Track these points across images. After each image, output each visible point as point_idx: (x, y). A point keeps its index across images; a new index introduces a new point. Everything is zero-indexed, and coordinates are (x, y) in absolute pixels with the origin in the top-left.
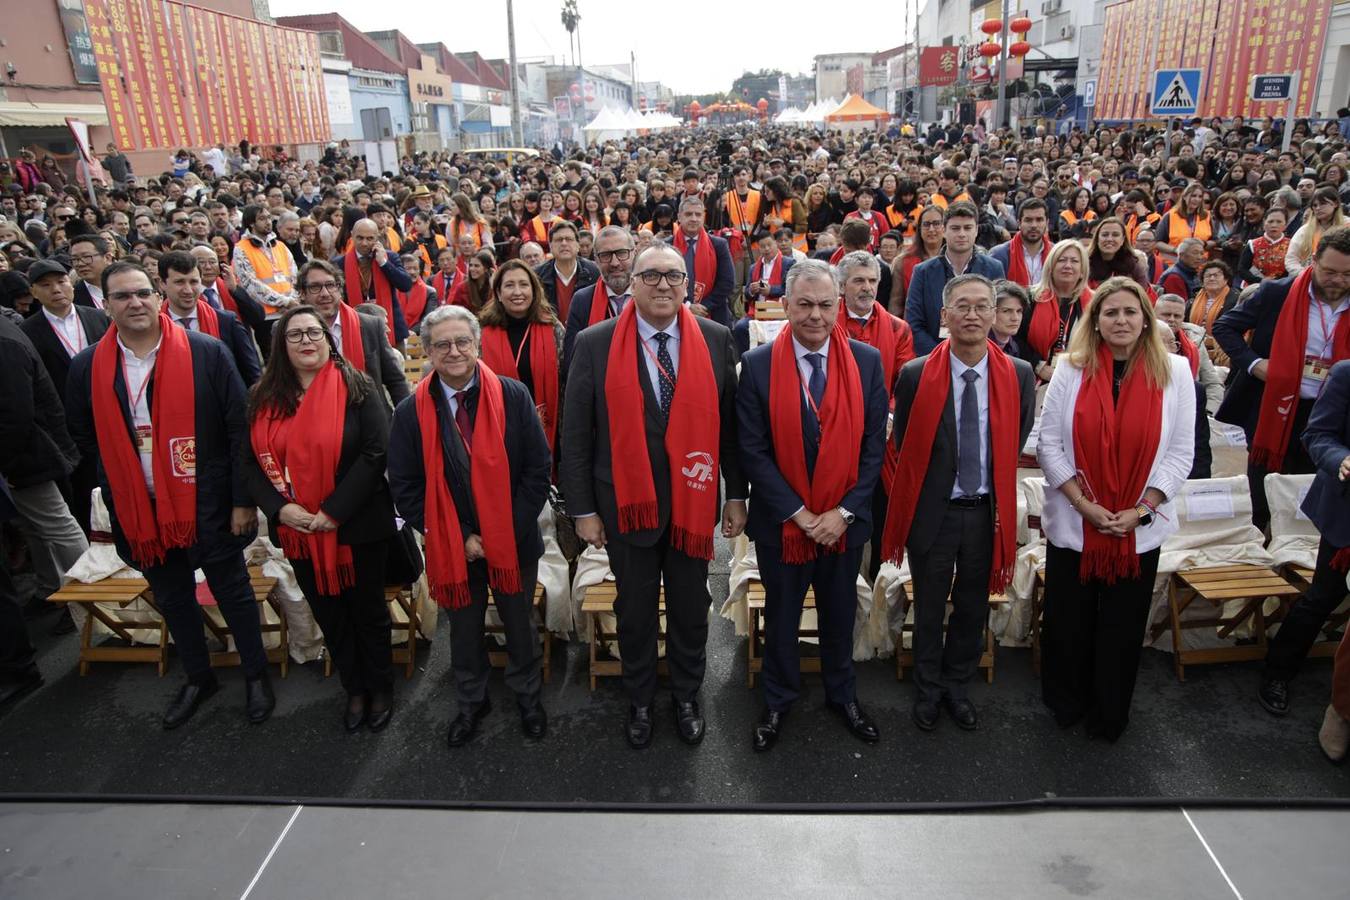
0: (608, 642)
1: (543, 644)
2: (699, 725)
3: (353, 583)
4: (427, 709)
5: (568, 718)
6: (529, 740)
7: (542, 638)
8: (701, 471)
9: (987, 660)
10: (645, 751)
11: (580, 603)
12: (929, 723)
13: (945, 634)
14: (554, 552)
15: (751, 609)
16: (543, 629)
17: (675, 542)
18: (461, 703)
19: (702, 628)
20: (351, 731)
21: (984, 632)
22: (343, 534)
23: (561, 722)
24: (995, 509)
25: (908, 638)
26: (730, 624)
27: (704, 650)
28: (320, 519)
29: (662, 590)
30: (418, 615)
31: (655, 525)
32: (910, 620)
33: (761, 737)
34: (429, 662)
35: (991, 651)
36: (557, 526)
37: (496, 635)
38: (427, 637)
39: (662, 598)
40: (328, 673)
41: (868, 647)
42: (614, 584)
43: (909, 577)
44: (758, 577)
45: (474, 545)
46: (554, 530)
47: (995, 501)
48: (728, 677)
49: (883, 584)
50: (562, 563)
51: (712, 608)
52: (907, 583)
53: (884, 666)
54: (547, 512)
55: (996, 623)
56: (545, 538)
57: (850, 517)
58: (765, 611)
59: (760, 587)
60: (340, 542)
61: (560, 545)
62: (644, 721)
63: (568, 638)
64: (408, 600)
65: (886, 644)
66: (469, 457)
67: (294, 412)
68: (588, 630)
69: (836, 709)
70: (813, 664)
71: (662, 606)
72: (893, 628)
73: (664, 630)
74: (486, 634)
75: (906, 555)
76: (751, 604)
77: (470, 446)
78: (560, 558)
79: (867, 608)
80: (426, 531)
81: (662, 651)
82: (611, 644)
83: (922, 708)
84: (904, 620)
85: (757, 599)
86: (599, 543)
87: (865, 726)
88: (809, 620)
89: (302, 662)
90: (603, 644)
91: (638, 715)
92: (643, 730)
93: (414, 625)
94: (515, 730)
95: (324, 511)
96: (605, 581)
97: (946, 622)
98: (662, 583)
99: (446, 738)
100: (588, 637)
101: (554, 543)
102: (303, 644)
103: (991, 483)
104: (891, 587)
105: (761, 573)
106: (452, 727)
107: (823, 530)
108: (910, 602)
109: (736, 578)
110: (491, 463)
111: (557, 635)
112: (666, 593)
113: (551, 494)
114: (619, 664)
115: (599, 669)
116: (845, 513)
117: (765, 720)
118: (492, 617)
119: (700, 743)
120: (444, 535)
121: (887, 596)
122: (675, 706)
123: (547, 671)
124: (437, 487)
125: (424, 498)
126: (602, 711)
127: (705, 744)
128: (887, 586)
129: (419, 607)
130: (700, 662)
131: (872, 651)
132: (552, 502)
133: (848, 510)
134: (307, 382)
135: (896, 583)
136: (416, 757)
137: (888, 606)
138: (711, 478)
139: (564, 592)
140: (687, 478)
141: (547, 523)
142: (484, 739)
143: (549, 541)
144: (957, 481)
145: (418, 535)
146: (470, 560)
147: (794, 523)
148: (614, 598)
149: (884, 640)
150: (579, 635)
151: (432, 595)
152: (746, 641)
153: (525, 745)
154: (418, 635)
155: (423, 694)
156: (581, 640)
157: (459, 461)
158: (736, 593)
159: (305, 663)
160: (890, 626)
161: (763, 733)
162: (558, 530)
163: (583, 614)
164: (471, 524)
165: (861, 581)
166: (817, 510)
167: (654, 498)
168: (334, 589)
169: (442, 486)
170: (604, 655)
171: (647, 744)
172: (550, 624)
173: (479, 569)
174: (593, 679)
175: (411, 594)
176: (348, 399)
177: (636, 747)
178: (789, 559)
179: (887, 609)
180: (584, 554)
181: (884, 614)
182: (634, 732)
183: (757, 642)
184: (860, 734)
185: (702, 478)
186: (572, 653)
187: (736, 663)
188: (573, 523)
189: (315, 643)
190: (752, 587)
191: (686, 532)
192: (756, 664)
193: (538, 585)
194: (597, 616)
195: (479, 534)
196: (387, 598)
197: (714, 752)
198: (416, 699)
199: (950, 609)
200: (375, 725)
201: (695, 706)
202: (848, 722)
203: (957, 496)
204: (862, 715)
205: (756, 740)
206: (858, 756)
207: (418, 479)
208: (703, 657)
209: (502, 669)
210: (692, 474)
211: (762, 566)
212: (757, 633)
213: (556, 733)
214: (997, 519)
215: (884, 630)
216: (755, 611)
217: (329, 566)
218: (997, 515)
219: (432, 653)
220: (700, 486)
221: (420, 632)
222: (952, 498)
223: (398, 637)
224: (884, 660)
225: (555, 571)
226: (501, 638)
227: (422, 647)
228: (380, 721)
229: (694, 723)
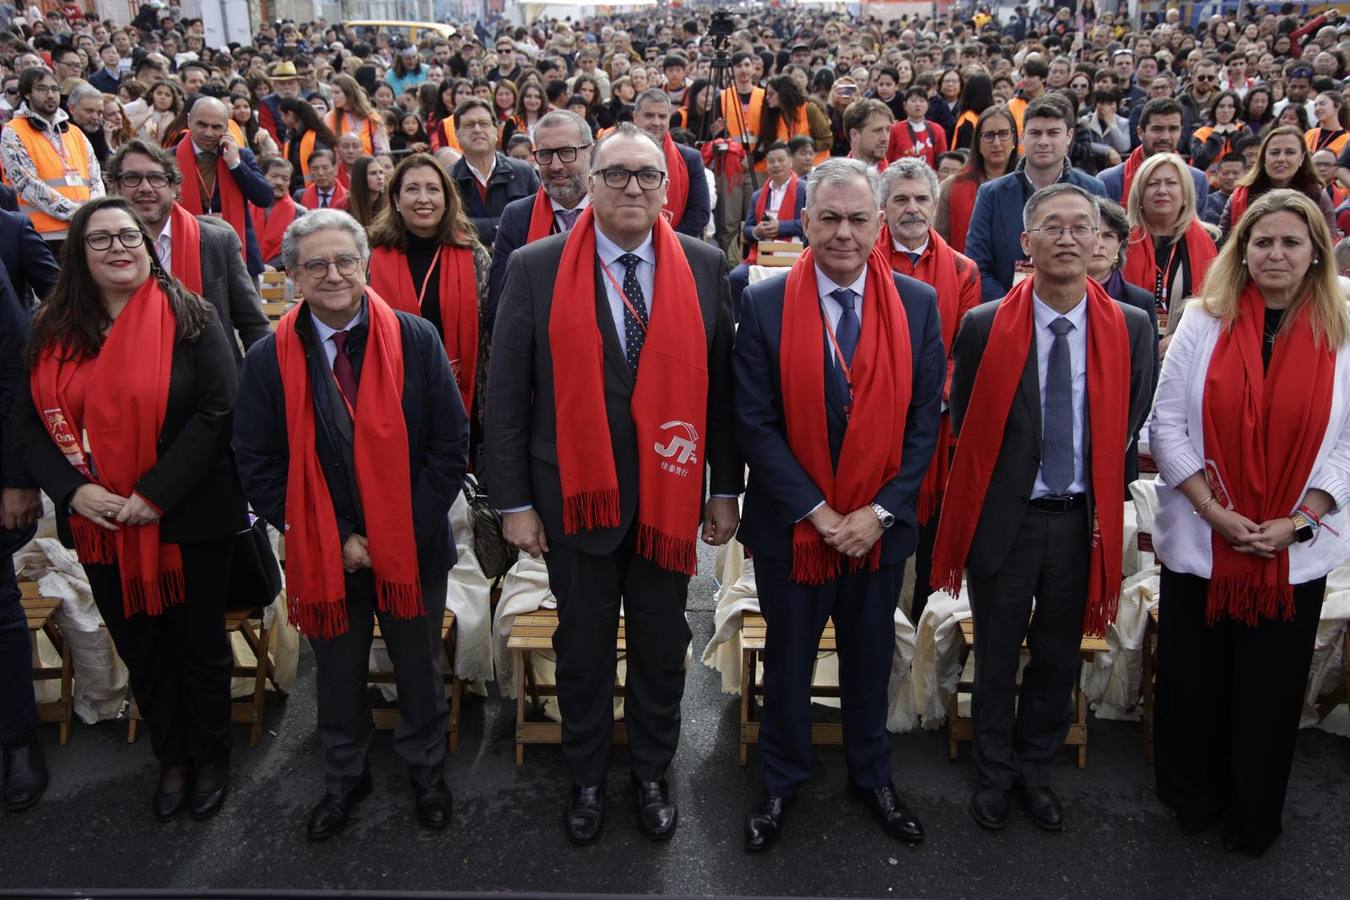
0: (542, 698)
1: (450, 701)
2: (668, 814)
3: (182, 597)
4: (278, 788)
5: (482, 803)
6: (426, 833)
7: (449, 691)
8: (680, 449)
9: (1077, 735)
10: (592, 849)
11: (506, 639)
12: (994, 819)
13: (1017, 698)
14: (469, 567)
15: (745, 650)
16: (450, 679)
17: (643, 547)
18: (329, 779)
19: (678, 673)
20: (162, 819)
21: (1073, 697)
22: (167, 527)
23: (472, 809)
24: (1094, 514)
25: (965, 703)
26: (716, 675)
27: (677, 709)
28: (133, 506)
29: (622, 622)
30: (270, 656)
31: (616, 524)
32: (968, 677)
33: (756, 832)
34: (284, 723)
35: (1082, 722)
36: (475, 531)
37: (380, 685)
38: (281, 687)
39: (621, 632)
40: (131, 738)
41: (907, 713)
42: (556, 613)
43: (969, 614)
44: (757, 609)
45: (356, 549)
46: (472, 536)
47: (1094, 503)
48: (711, 749)
49: (931, 623)
50: (482, 583)
51: (690, 651)
52: (965, 621)
53: (932, 738)
54: (460, 509)
55: (1090, 683)
56: (459, 547)
57: (888, 519)
58: (767, 655)
59: (761, 621)
60: (163, 540)
61: (479, 558)
62: (590, 807)
63: (485, 692)
64: (257, 632)
65: (933, 709)
66: (352, 423)
67: (97, 351)
68: (515, 679)
69: (862, 796)
70: (832, 734)
71: (621, 644)
72: (944, 685)
73: (622, 682)
74: (370, 684)
75: (964, 582)
76: (745, 644)
77: (354, 409)
78: (476, 576)
79: (907, 656)
80: (287, 527)
81: (619, 711)
82: (547, 701)
83: (985, 798)
84: (960, 675)
85: (754, 637)
86: (536, 549)
87: (904, 821)
88: (826, 671)
89: (93, 723)
90: (535, 701)
91: (582, 798)
92: (590, 819)
93: (264, 670)
94: (406, 818)
95: (142, 494)
96: (541, 608)
97: (1019, 680)
98: (622, 613)
99: (305, 829)
100: (515, 690)
101: (470, 554)
102: (96, 696)
103: (1088, 477)
104: (941, 627)
105: (761, 604)
106: (315, 812)
107: (851, 534)
108: (968, 647)
109: (725, 609)
110: (383, 433)
111: (469, 688)
112: (627, 627)
113: (468, 485)
114: (559, 728)
115: (530, 734)
116: (881, 512)
117: (763, 808)
118: (378, 659)
119: (670, 838)
120: (313, 535)
121: (937, 639)
122: (636, 787)
123: (454, 737)
124: (305, 466)
125: (286, 482)
126: (532, 794)
127: (676, 841)
128: (936, 626)
129: (273, 641)
130: (673, 724)
131: (914, 719)
132: (468, 497)
133: (886, 509)
134: (116, 308)
135: (949, 621)
136: (260, 856)
137: (939, 653)
138: (694, 460)
139: (482, 623)
140: (661, 458)
141: (462, 526)
142: (362, 830)
143: (463, 551)
144: (1039, 474)
145: (275, 536)
146: (351, 571)
147: (810, 525)
148: (552, 631)
149: (930, 702)
150: (502, 687)
151: (293, 620)
152: (736, 702)
153: (420, 838)
154: (268, 685)
155: (272, 768)
156: (505, 695)
157: (336, 428)
158: (724, 629)
159: (97, 724)
160: (939, 683)
161: (759, 826)
162: (476, 537)
163: (508, 653)
164: (352, 520)
165: (900, 616)
166: (843, 509)
167: (615, 484)
168: (154, 606)
169: (312, 464)
170: (536, 714)
171: (594, 839)
172: (460, 670)
173: (362, 583)
174: (520, 749)
175: (262, 624)
176: (176, 336)
177: (577, 843)
178: (801, 576)
179: (936, 658)
180: (513, 571)
181: (932, 666)
182: (577, 821)
183: (752, 702)
184: (896, 833)
185: (682, 459)
186: (491, 713)
187: (722, 730)
188: (498, 523)
189: (115, 695)
190: (747, 621)
191: (658, 535)
192: (751, 731)
193: (446, 613)
194: (527, 655)
195: (364, 534)
196: (227, 627)
197: (690, 853)
198: (262, 774)
199: (1025, 661)
200: (200, 810)
201: (664, 787)
202: (879, 814)
203: (1040, 495)
204: (899, 806)
205: (749, 836)
206: (893, 861)
207: (279, 455)
208: (676, 717)
209: (389, 733)
210: (669, 453)
211: (763, 594)
212: (752, 689)
213: (465, 822)
214: (1096, 529)
215: (931, 689)
216: (751, 653)
217: (148, 574)
218: (1096, 522)
219: (288, 711)
220: (679, 469)
221: (272, 679)
222: (1032, 498)
223: (240, 687)
224: (931, 732)
225: (470, 595)
226: (390, 691)
227: (275, 702)
228: (208, 805)
229: (662, 812)
